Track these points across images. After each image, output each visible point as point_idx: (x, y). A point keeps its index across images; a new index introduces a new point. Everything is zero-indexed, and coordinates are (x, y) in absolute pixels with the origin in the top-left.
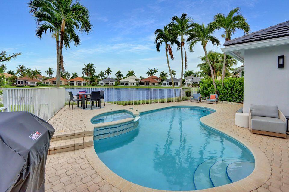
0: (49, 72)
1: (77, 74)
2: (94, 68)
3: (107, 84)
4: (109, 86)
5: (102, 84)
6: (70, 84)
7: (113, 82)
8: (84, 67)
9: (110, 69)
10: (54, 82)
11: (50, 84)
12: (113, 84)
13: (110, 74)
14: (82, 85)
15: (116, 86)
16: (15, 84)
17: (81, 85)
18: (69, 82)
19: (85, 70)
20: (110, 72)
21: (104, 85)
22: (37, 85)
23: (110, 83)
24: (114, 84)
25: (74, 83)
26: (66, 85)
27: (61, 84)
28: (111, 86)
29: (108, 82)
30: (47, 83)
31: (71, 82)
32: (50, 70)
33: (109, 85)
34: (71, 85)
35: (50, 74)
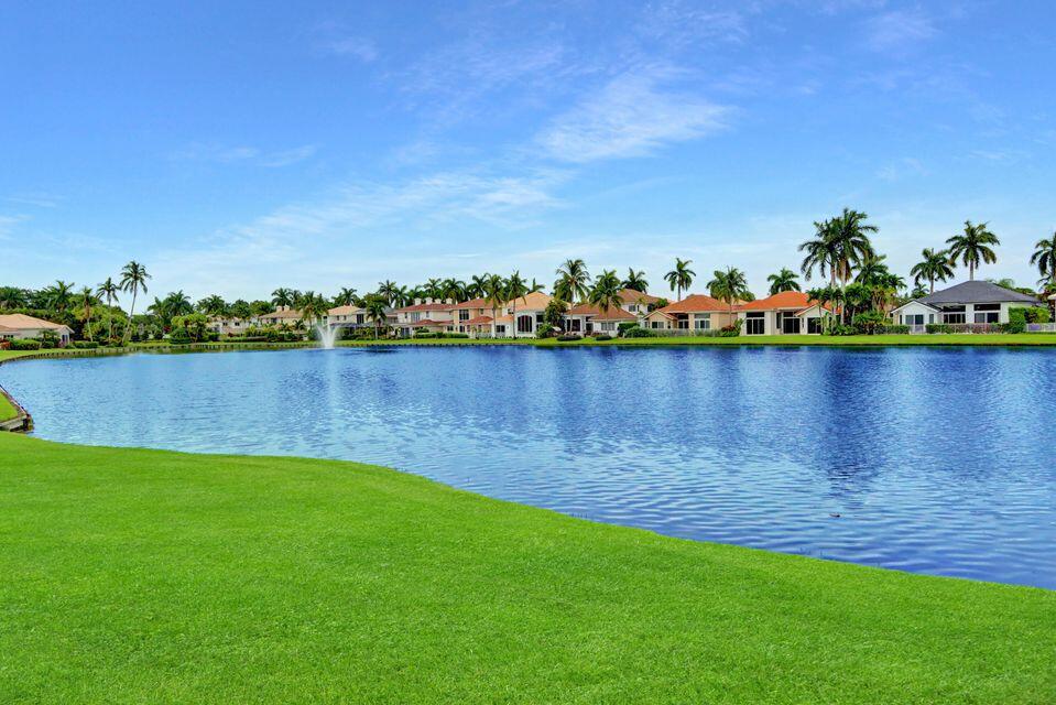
0: (678, 278)
1: (793, 276)
2: (864, 233)
3: (953, 319)
4: (962, 330)
5: (919, 319)
6: (744, 327)
7: (997, 307)
8: (813, 235)
9: (987, 230)
10: (684, 320)
11: (665, 327)
12: (993, 318)
13: (990, 256)
14: (804, 330)
15: (1016, 332)
16: (557, 329)
17: (798, 331)
18: (742, 316)
19: (814, 253)
20: (988, 245)
21: (931, 330)
22: (620, 335)
23: (970, 314)
24: (1004, 317)
25: (762, 322)
26: (724, 330)
27: (708, 327)
28: (977, 330)
29: (963, 309)
30: (655, 325)
31: (749, 315)
32: (680, 270)
33: (968, 326)
34: (749, 332)
35: (681, 283)
